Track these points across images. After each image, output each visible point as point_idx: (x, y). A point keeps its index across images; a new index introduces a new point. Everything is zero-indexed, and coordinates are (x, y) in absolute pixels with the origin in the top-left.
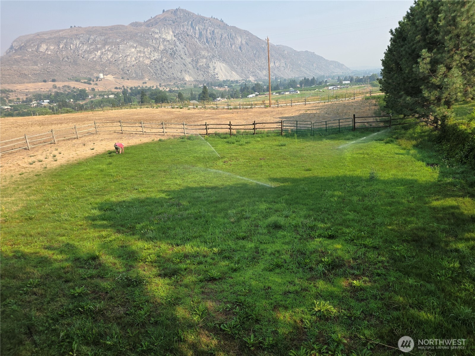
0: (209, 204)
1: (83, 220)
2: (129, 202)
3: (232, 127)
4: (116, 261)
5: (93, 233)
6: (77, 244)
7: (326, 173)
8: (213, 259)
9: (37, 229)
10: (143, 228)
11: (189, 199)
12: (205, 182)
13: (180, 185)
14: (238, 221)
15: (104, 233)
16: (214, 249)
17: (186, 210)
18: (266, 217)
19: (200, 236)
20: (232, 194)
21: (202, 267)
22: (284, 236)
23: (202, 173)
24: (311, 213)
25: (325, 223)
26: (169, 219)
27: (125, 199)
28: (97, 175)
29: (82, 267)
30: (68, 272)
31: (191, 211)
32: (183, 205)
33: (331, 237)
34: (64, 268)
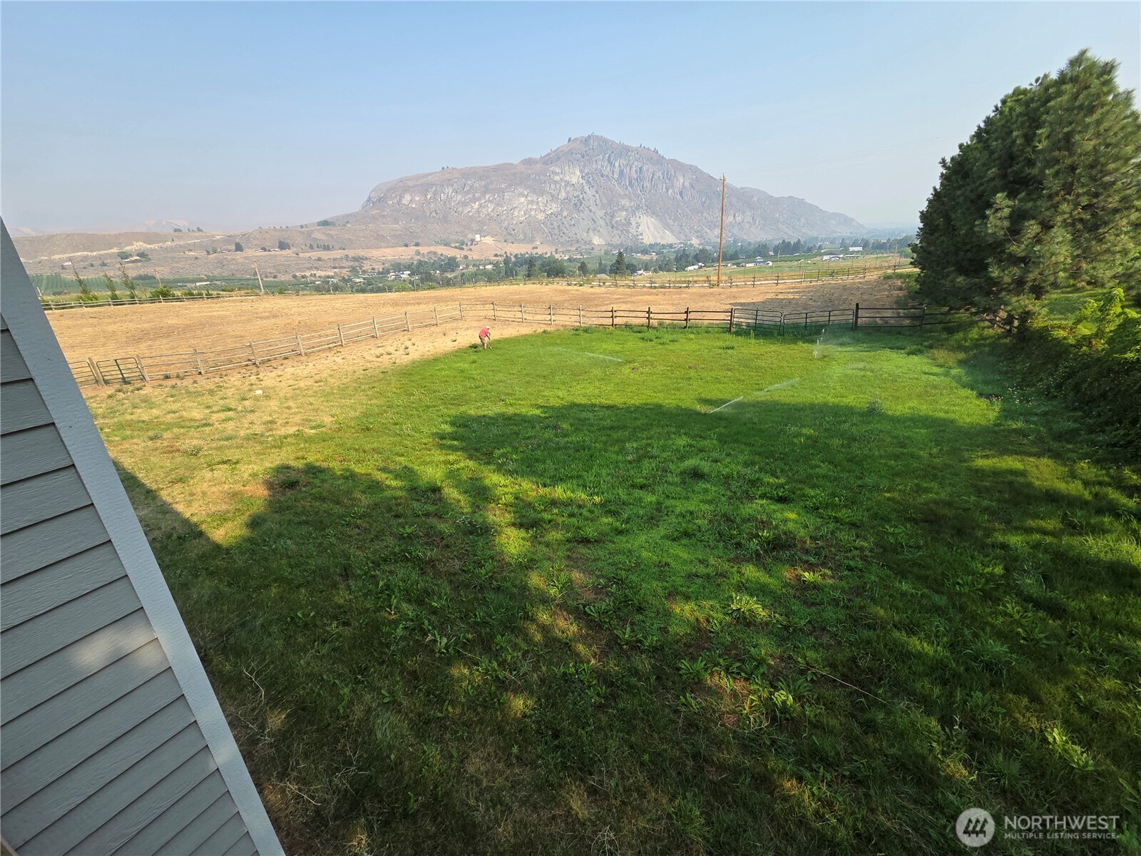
0: (599, 430)
1: (429, 437)
2: (490, 418)
3: (651, 315)
4: (461, 498)
5: (439, 456)
6: (416, 468)
7: (793, 396)
8: (591, 512)
9: (373, 443)
10: (503, 455)
11: (571, 420)
12: (599, 396)
13: (562, 399)
14: (639, 460)
15: (451, 458)
16: (596, 498)
17: (566, 436)
18: (682, 458)
19: (579, 477)
20: (636, 419)
21: (574, 520)
22: (706, 491)
23: (597, 384)
24: (757, 458)
25: (777, 478)
26: (539, 446)
27: (486, 413)
28: (455, 377)
29: (418, 500)
30: (400, 505)
31: (573, 438)
32: (563, 429)
33: (782, 500)
34: (396, 498)
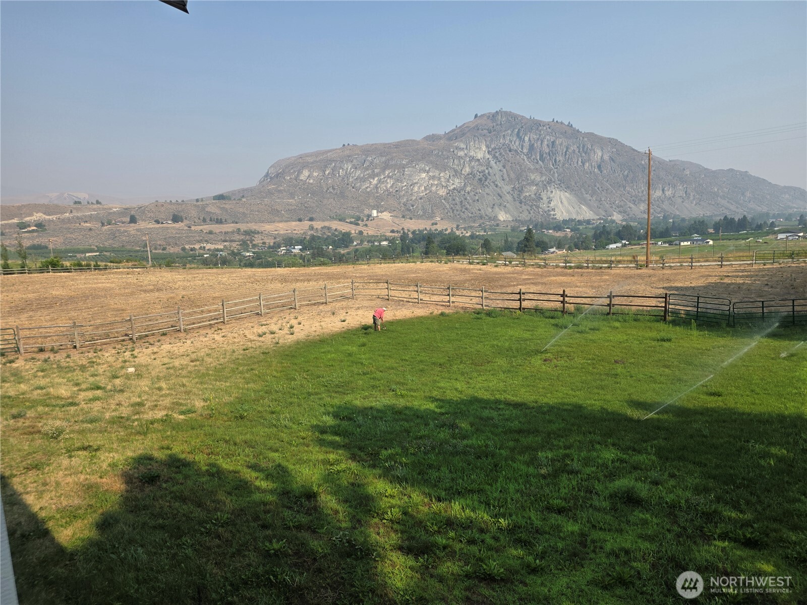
0: (505, 433)
1: (308, 430)
2: (378, 411)
3: (566, 299)
4: (339, 508)
5: (317, 454)
6: (291, 467)
7: (754, 404)
8: (496, 539)
9: (246, 434)
10: (390, 457)
11: (471, 419)
12: (505, 391)
13: (461, 392)
14: (555, 474)
15: (332, 457)
16: (502, 520)
17: (464, 437)
18: (611, 476)
19: (480, 491)
20: (550, 422)
21: (474, 549)
22: (645, 523)
23: (502, 376)
24: (711, 483)
25: (741, 512)
26: (433, 448)
27: (374, 404)
28: (342, 361)
29: (290, 508)
30: (268, 512)
31: (472, 441)
32: (461, 429)
33: (750, 543)
34: (265, 504)
